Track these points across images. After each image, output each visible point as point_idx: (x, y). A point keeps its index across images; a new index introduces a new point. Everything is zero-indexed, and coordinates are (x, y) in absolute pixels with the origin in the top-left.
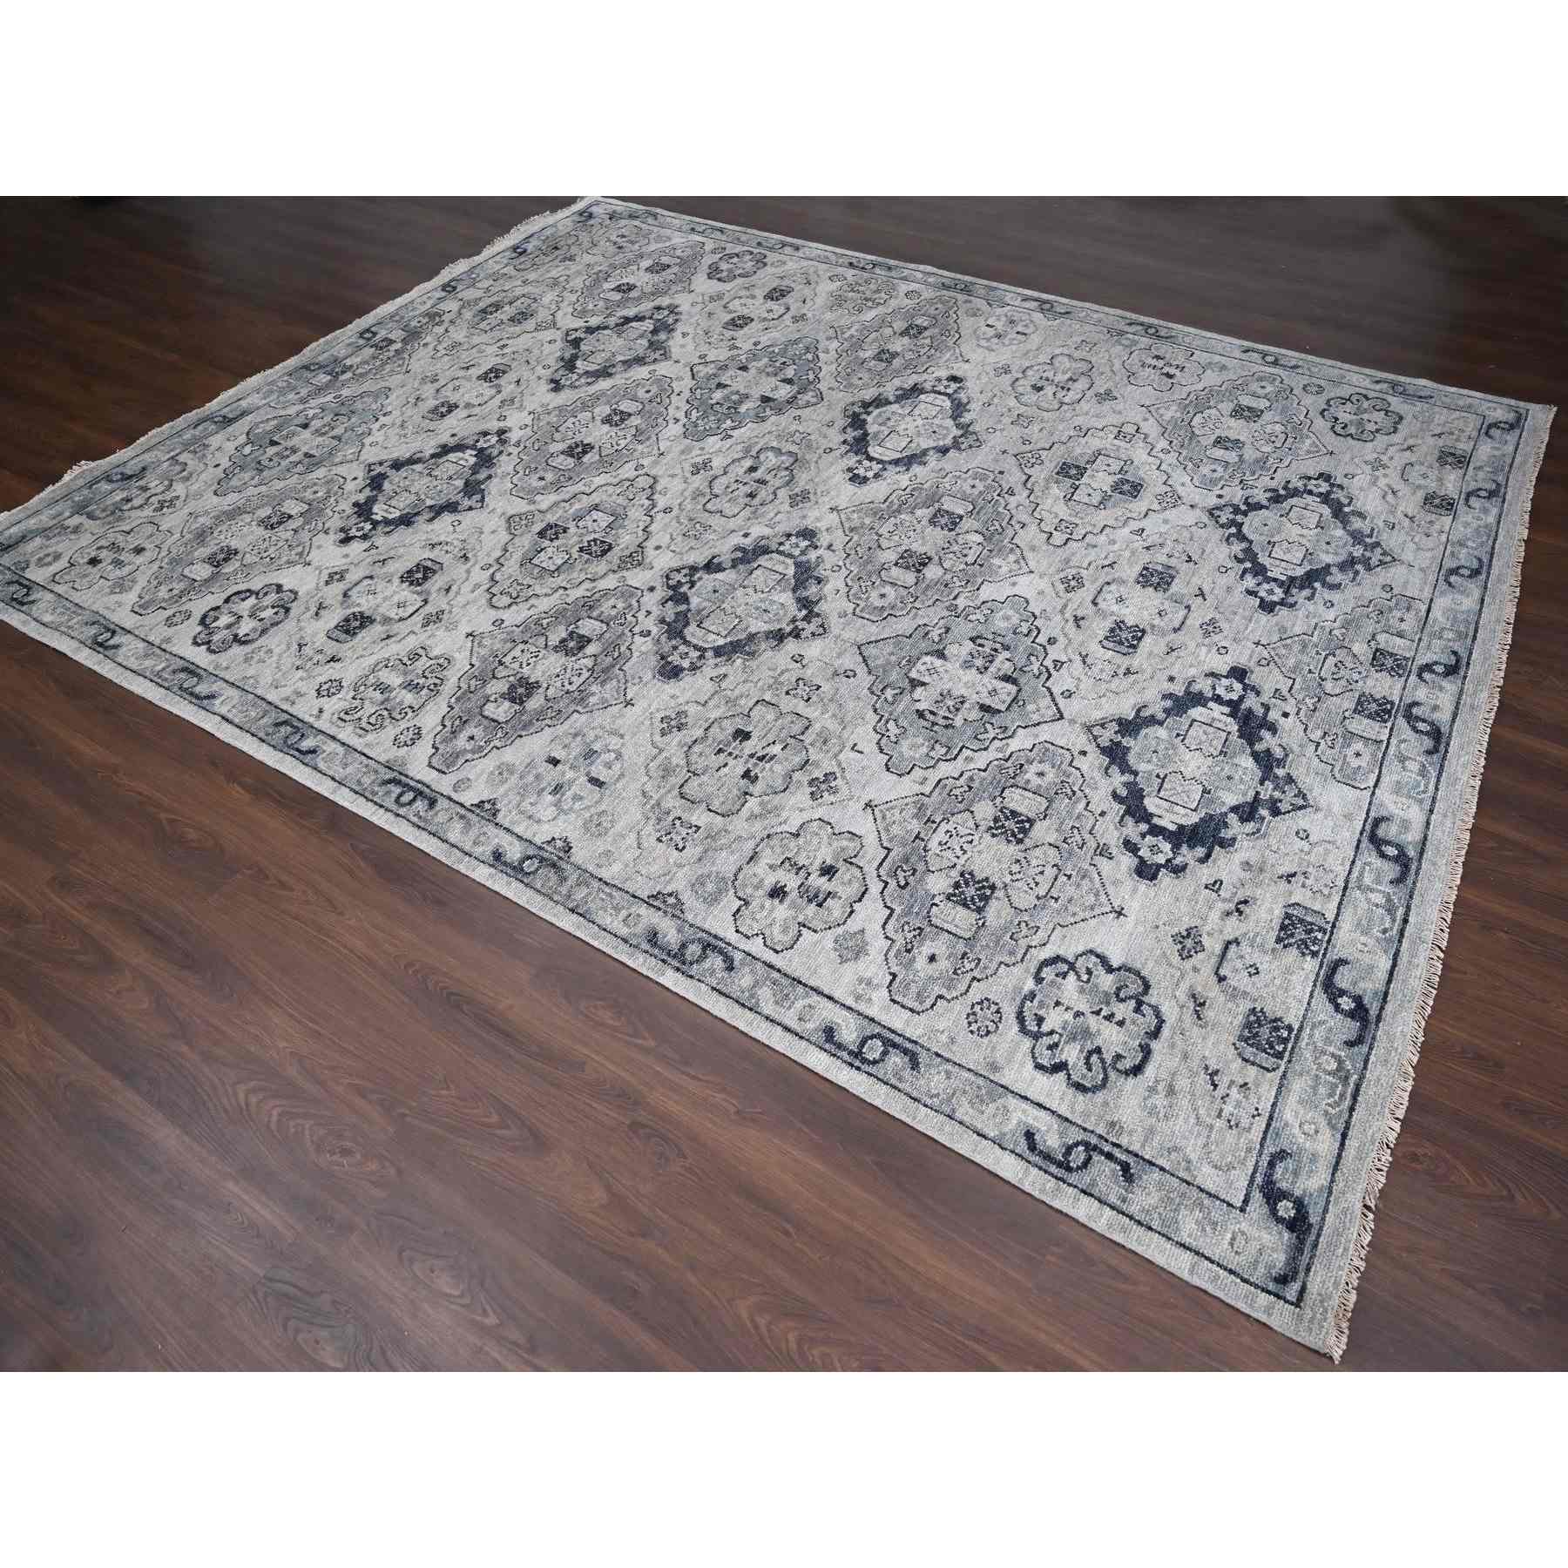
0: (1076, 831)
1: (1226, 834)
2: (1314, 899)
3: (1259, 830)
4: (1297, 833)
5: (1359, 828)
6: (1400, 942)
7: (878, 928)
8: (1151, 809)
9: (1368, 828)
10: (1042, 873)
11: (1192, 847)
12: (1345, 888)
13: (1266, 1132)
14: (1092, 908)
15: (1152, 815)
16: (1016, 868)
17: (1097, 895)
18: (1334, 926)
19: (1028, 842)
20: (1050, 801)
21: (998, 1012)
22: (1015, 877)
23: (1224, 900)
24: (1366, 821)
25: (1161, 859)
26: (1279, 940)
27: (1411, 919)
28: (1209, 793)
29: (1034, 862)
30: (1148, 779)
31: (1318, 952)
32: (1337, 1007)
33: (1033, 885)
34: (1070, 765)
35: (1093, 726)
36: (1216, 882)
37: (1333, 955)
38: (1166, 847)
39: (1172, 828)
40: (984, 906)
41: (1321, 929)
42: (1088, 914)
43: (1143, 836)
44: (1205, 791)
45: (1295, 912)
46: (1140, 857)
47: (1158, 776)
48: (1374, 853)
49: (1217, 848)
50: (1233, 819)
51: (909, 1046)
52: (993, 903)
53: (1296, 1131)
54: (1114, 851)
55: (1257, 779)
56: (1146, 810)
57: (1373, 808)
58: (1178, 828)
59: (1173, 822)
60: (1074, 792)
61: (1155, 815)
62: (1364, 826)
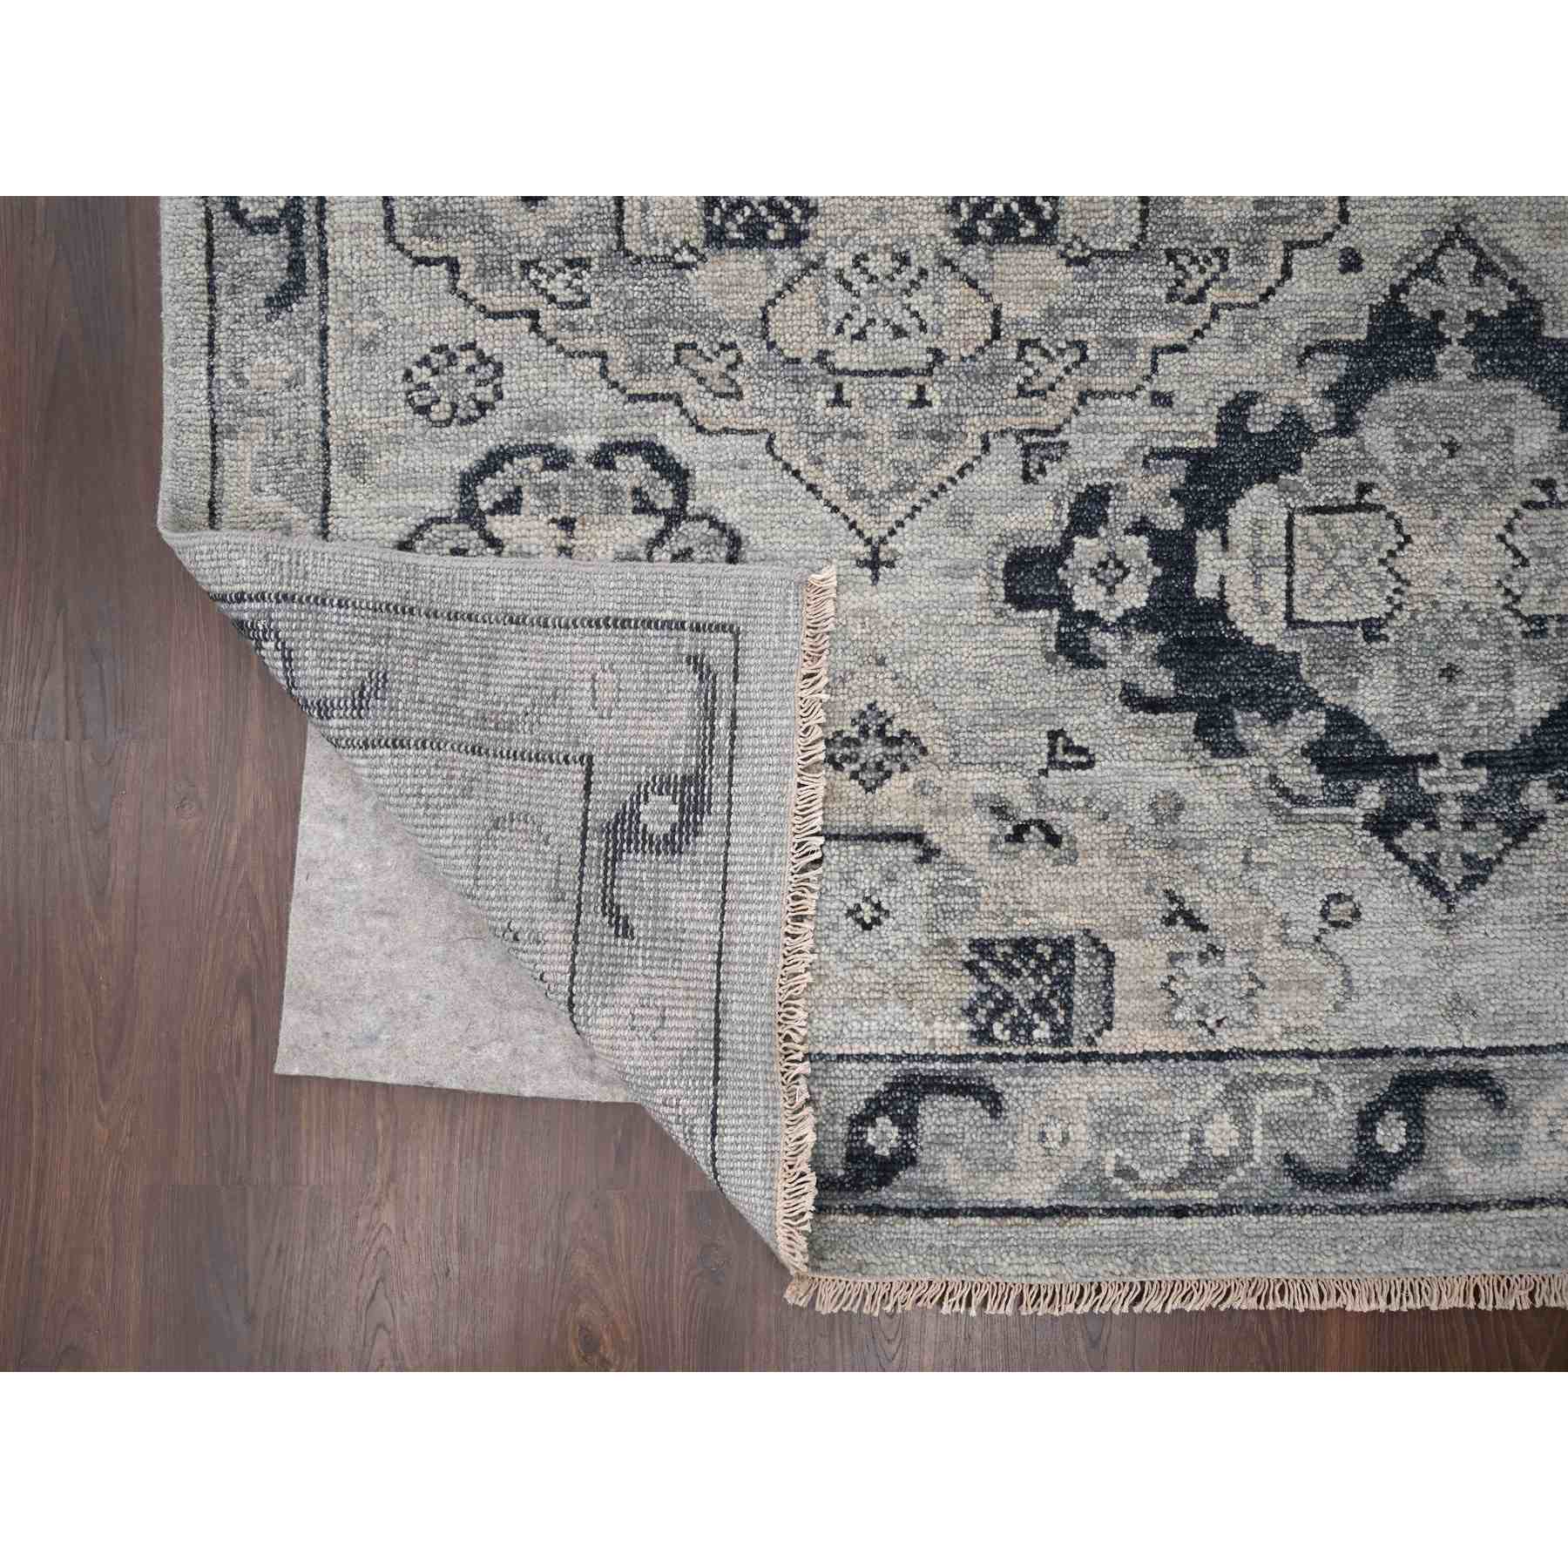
0: (1071, 357)
1: (1250, 727)
2: (1147, 993)
3: (1302, 801)
4: (1338, 898)
5: (1433, 1042)
6: (1111, 1212)
8: (1240, 515)
9: (1443, 1063)
10: (899, 332)
11: (1162, 657)
12: (1218, 1056)
14: (854, 495)
15: (1220, 521)
16: (880, 264)
17: (899, 489)
18: (1085, 1058)
19: (973, 259)
20: (1136, 251)
21: (482, 407)
22: (854, 277)
23: (1036, 791)
24: (1465, 1052)
25: (1087, 597)
26: (983, 947)
27: (1190, 1224)
28: (1369, 638)
29: (918, 300)
30: (1340, 466)
31: (993, 1041)
32: (864, 1119)
33: (851, 328)
34: (1289, 246)
35: (1471, 244)
36: (1082, 751)
37: (996, 1074)
38: (1135, 595)
39: (1205, 586)
40: (733, 243)
41: (1062, 1035)
42: (832, 490)
43: (1141, 527)
44: (1372, 630)
45: (1082, 961)
46: (1067, 546)
47: (1363, 489)
48: (1364, 1097)
49: (1190, 719)
50: (1308, 726)
51: (311, 265)
52: (754, 260)
54: (1056, 475)
55: (1484, 744)
56: (1231, 501)
57: (1521, 1061)
58: (1209, 604)
59: (1222, 584)
60: (1199, 297)
61: (1224, 531)
62: (1448, 1052)
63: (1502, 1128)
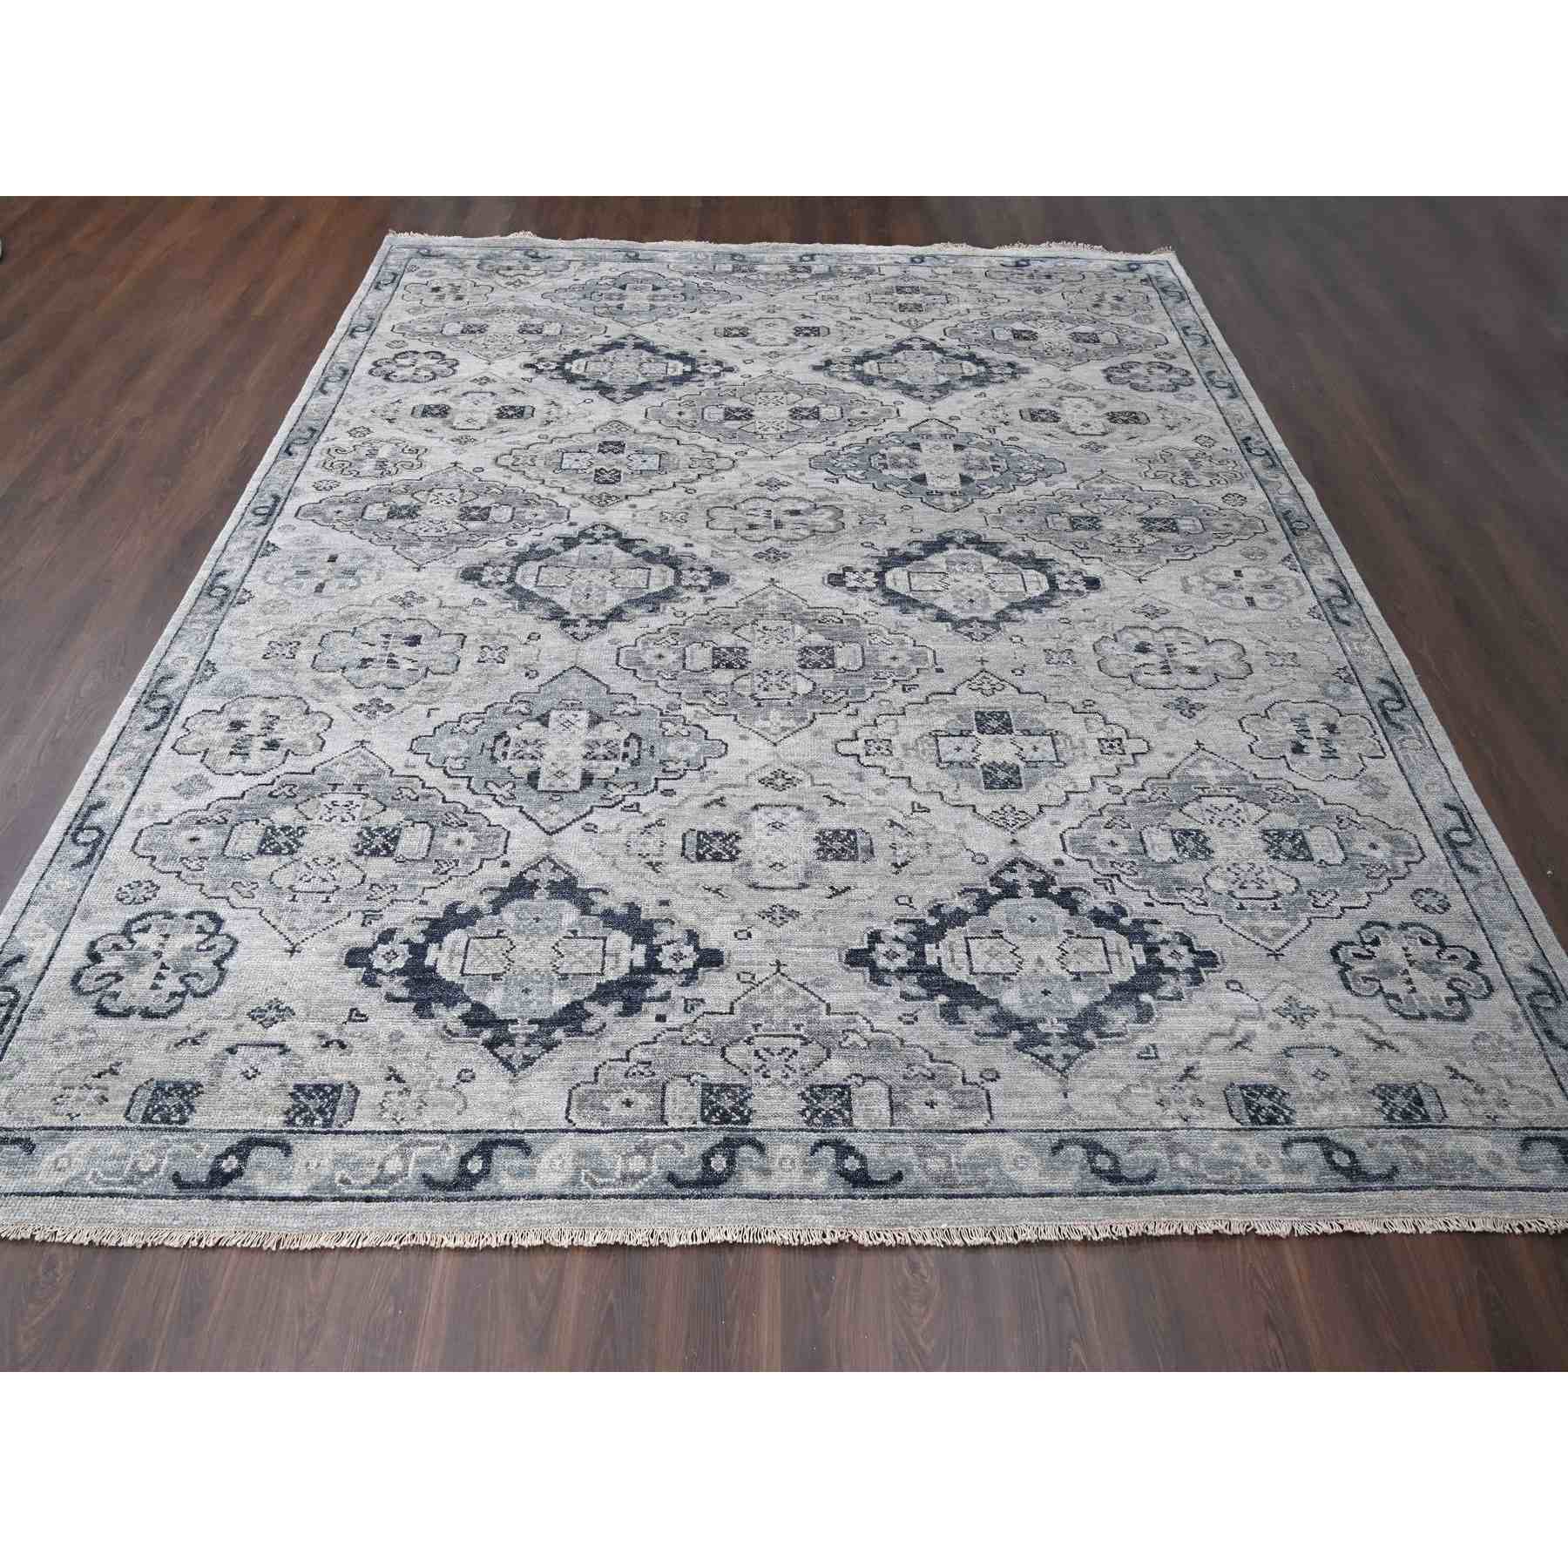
0: (391, 889)
1: (438, 1008)
2: (373, 1107)
3: (456, 1035)
4: (466, 1071)
5: (500, 1128)
6: (334, 1200)
7: (218, 796)
8: (449, 939)
9: (503, 1136)
10: (324, 880)
11: (406, 984)
12: (399, 1133)
13: (52, 1128)
14: (290, 929)
15: (439, 941)
16: (323, 861)
18: (336, 1133)
19: (360, 860)
20: (423, 859)
21: (145, 899)
22: (312, 864)
23: (340, 1029)
24: (515, 1131)
25: (379, 964)
26: (299, 1087)
27: (373, 1205)
28: (494, 980)
29: (335, 871)
30: (492, 924)
31: (294, 1125)
32: (224, 1156)
33: (305, 879)
34: (483, 860)
35: (552, 861)
36: (363, 1016)
37: (291, 1139)
38: (399, 963)
39: (429, 961)
40: (267, 854)
41: (327, 1123)
42: (282, 926)
43: (406, 942)
44: (496, 977)
45: (344, 1093)
46: (375, 947)
47: (500, 931)
48: (464, 1150)
49: (413, 1005)
50: (464, 1008)
51: (97, 856)
52: (274, 859)
53: (58, 1152)
54: (375, 924)
55: (538, 1016)
56: (445, 935)
57: (539, 1135)
58: (429, 967)
59: (436, 961)
60: (445, 873)
61: (440, 944)
62: (506, 1131)
63: (527, 1163)
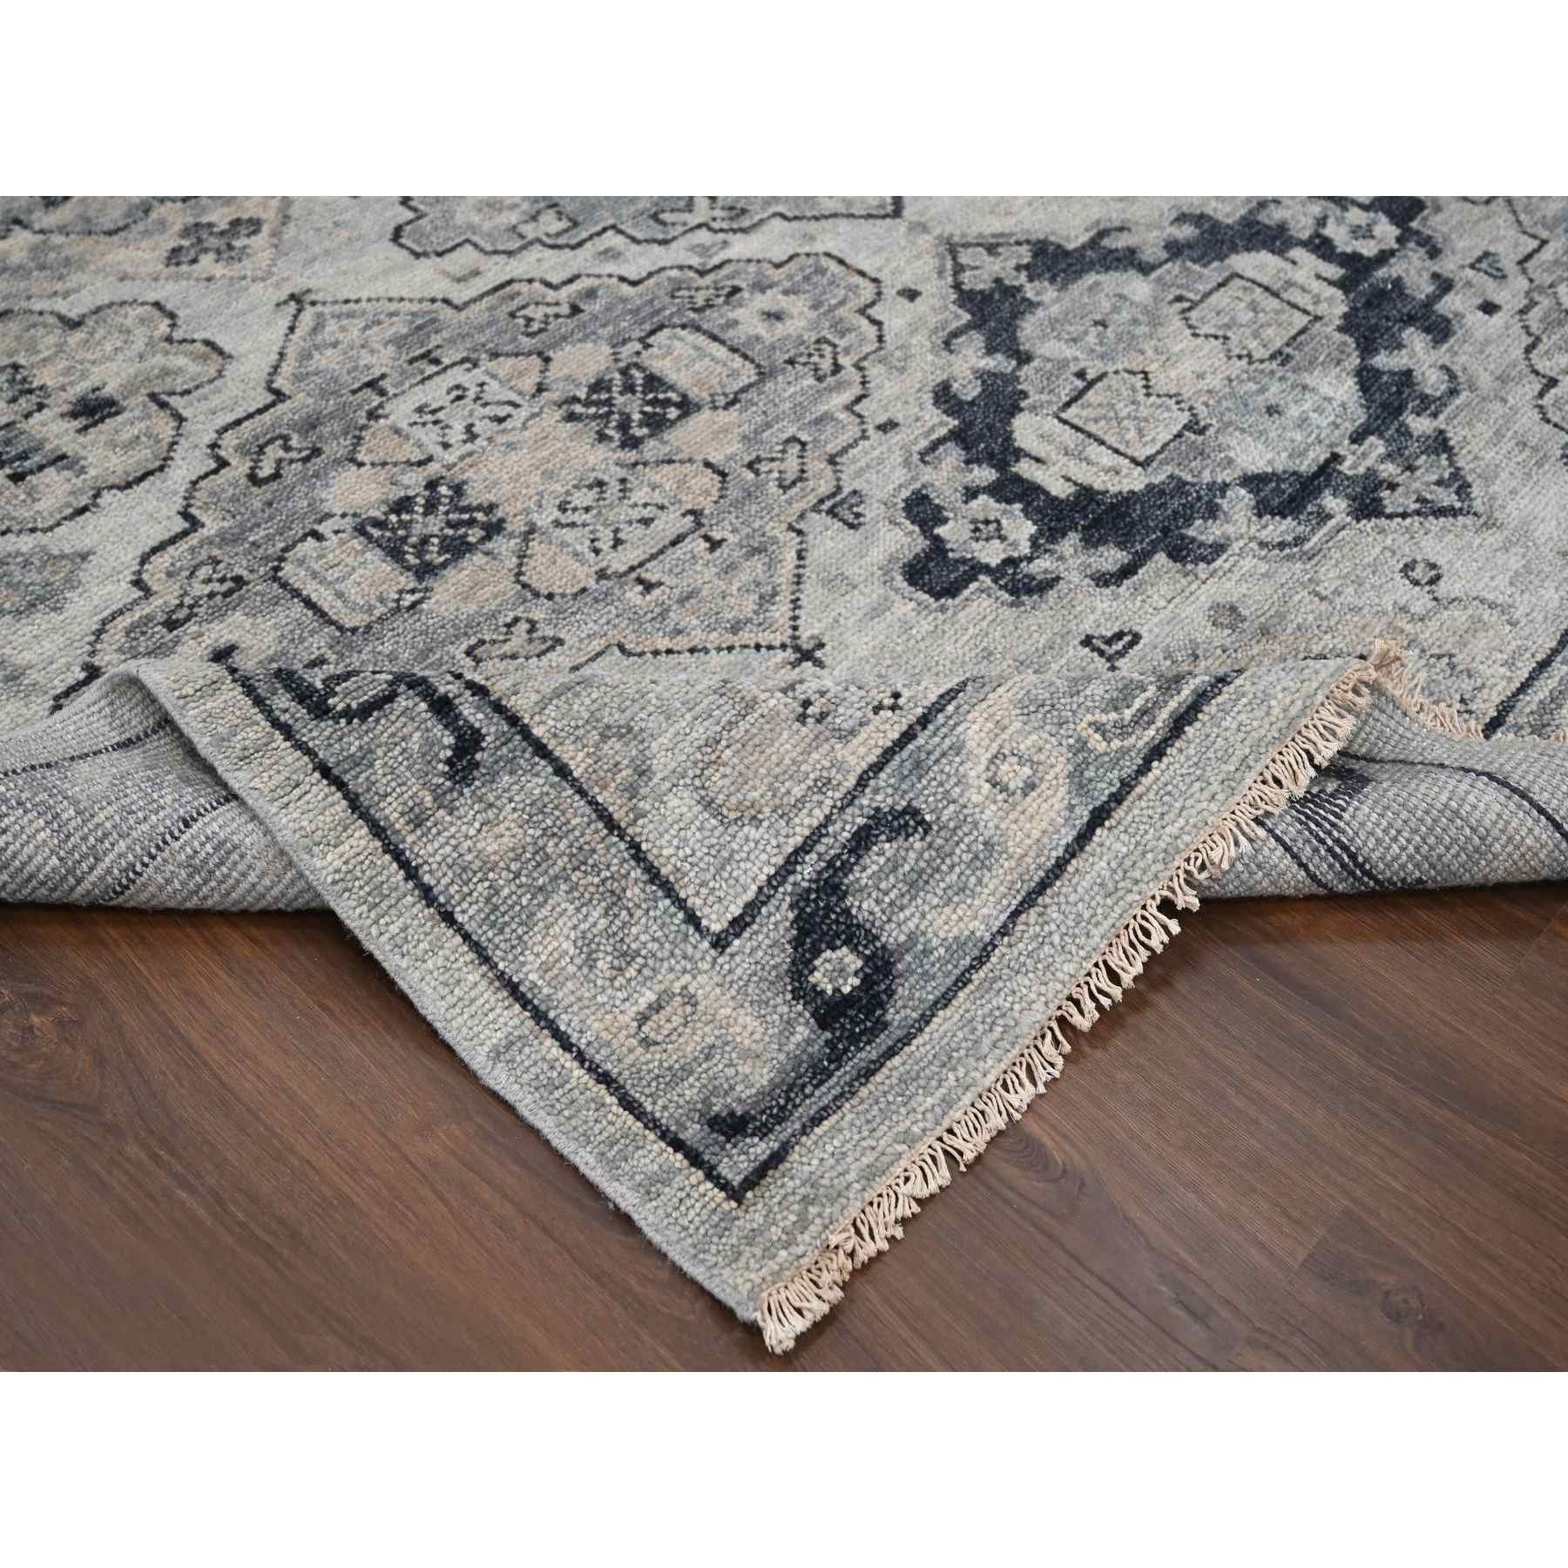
0: (795, 449)
1: (1202, 531)
3: (1300, 541)
4: (1407, 568)
7: (130, 557)
8: (1026, 440)
10: (646, 522)
11: (1092, 543)
14: (735, 628)
15: (1019, 454)
16: (583, 498)
17: (767, 600)
19: (655, 450)
20: (763, 375)
22: (570, 517)
25: (992, 554)
28: (1202, 432)
29: (639, 496)
30: (1051, 376)
33: (605, 544)
34: (862, 312)
35: (966, 245)
36: (1119, 636)
38: (1022, 527)
39: (1060, 489)
40: (444, 565)
42: (713, 639)
43: (971, 493)
44: (1195, 427)
46: (938, 541)
47: (1081, 375)
49: (1161, 558)
50: (1239, 502)
54: (871, 511)
55: (1349, 427)
56: (1009, 440)
58: (1077, 496)
59: (1068, 479)
60: (837, 368)
61: (1028, 455)
